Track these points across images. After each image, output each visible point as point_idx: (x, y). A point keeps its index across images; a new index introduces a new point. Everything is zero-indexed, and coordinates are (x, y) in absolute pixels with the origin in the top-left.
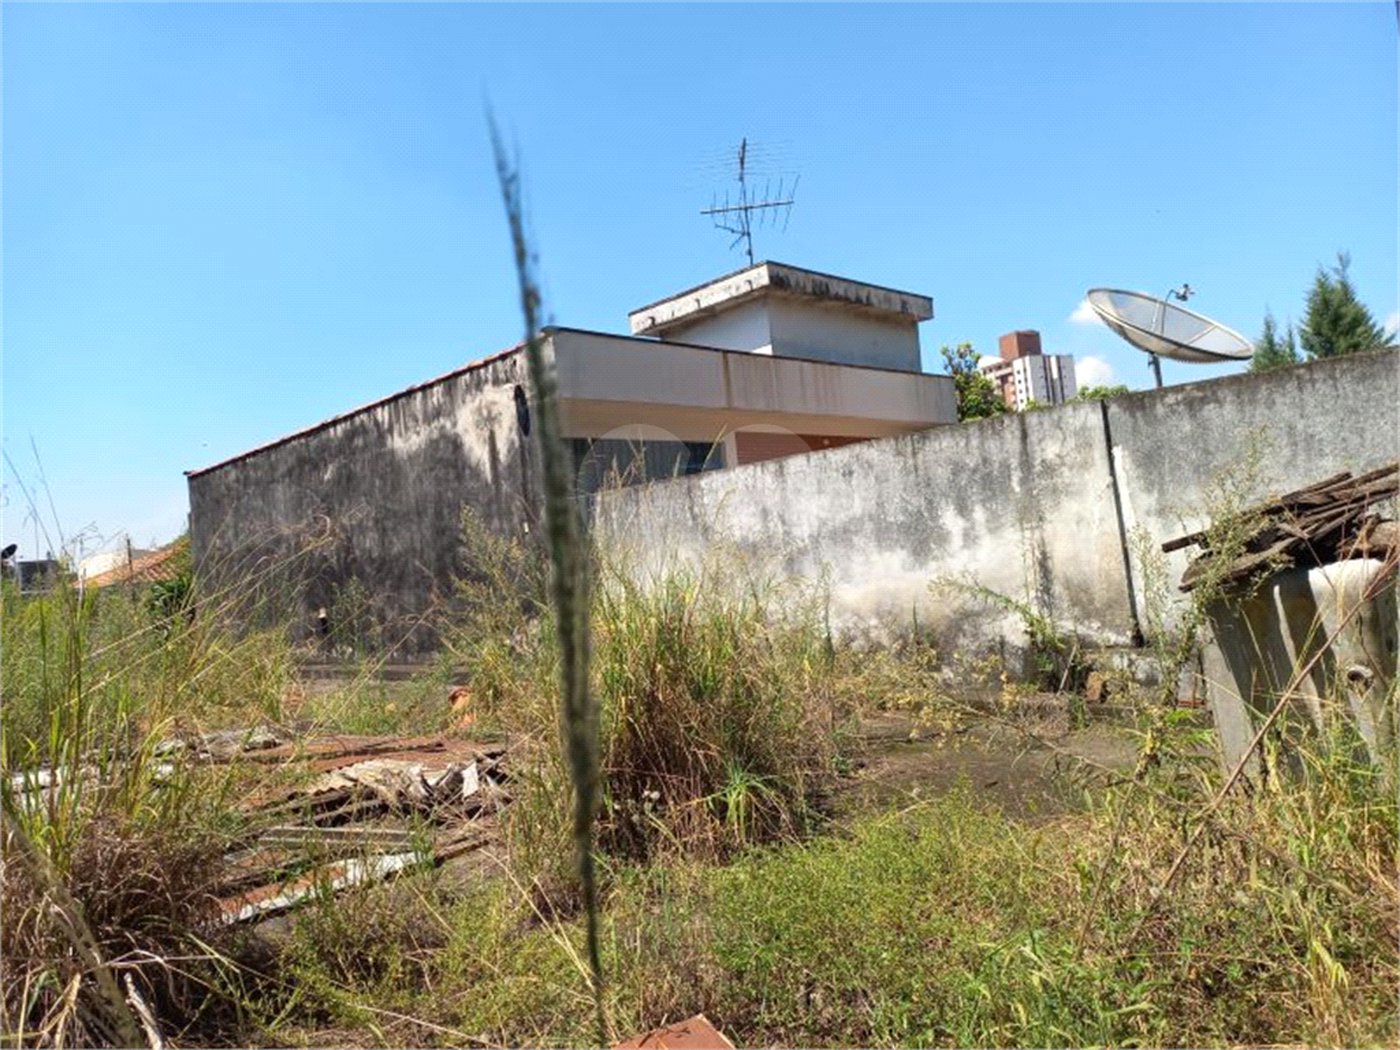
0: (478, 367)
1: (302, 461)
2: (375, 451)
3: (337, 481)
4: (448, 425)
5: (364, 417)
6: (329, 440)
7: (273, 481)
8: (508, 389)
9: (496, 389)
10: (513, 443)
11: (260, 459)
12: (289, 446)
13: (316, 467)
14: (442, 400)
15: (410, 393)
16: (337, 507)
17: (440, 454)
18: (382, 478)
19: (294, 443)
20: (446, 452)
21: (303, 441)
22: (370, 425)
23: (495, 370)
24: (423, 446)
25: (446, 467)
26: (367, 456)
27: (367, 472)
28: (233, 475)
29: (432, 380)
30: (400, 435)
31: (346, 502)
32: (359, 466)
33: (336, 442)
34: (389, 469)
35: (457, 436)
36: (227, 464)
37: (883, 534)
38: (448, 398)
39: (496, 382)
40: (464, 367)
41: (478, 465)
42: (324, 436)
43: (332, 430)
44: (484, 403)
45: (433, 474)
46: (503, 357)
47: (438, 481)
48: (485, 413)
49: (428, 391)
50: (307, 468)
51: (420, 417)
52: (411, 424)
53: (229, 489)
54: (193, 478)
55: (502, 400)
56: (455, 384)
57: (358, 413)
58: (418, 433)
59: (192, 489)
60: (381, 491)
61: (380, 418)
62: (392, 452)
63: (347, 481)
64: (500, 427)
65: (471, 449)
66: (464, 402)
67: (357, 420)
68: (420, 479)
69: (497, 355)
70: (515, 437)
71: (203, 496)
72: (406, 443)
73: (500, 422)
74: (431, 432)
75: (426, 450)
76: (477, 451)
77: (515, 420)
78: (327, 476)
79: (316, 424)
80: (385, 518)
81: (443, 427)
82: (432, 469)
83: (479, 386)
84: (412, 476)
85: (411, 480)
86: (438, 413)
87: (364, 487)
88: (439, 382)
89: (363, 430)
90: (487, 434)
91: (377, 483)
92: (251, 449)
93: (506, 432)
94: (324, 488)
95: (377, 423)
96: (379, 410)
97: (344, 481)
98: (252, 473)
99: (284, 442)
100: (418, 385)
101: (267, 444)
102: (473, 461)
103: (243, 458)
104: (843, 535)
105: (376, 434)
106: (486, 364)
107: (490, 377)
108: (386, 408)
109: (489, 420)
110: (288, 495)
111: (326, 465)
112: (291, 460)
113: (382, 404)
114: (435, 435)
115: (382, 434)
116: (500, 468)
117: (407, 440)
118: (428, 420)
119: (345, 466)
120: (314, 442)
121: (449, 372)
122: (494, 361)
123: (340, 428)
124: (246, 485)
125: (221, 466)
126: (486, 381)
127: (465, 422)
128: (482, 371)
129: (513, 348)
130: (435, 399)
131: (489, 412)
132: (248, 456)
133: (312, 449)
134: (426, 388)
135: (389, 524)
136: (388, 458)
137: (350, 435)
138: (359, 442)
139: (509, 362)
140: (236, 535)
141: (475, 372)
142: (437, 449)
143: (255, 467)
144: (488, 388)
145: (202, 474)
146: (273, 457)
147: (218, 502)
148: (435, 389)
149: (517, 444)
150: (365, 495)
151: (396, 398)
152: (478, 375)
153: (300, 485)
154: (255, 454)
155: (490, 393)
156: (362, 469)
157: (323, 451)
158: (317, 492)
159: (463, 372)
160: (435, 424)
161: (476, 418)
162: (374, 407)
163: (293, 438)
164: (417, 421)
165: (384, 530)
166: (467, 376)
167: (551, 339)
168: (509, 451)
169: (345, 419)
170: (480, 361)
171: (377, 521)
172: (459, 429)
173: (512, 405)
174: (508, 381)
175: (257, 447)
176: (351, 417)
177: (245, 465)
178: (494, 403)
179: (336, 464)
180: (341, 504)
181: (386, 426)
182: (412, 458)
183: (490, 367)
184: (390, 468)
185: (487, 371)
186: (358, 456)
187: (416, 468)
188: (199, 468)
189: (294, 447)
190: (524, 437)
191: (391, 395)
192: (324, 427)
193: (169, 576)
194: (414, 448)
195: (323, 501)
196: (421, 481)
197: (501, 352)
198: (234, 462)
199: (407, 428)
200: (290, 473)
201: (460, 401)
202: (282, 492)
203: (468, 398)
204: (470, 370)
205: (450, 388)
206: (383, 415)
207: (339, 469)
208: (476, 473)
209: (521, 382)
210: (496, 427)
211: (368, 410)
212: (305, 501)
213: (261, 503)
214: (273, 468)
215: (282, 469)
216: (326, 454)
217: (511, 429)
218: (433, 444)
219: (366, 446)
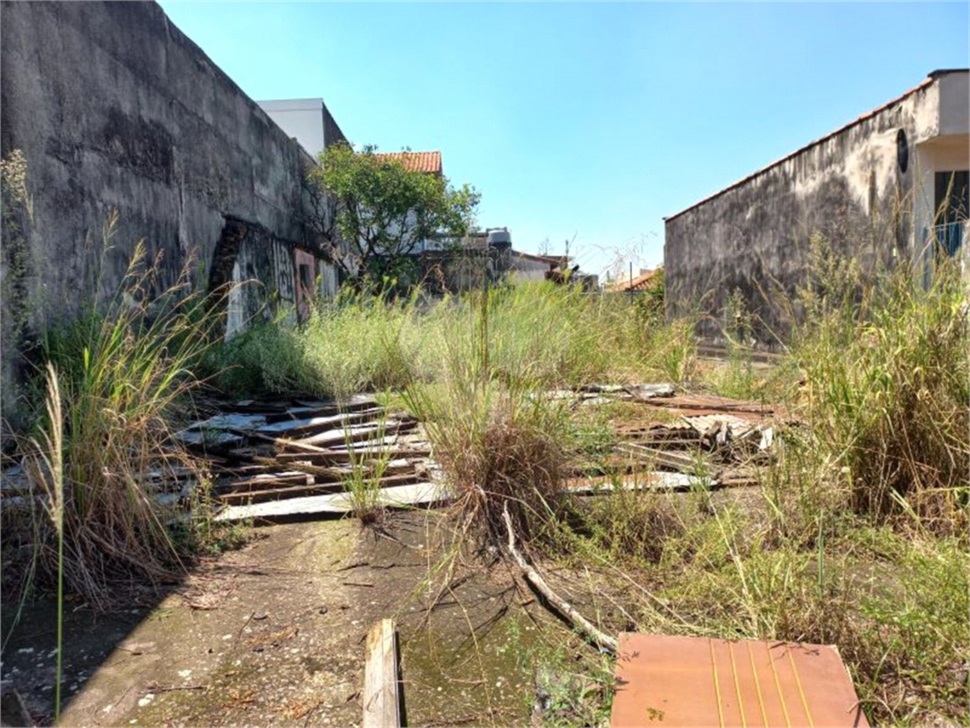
0: (867, 118)
1: (732, 206)
2: (782, 195)
3: (754, 220)
4: (838, 170)
5: (776, 169)
6: (752, 189)
7: (714, 221)
8: (892, 134)
9: (881, 135)
10: (890, 180)
11: (707, 206)
12: (725, 195)
13: (741, 210)
14: (834, 150)
15: (810, 147)
16: (753, 237)
17: (830, 194)
18: (786, 216)
19: (729, 193)
20: (834, 191)
21: (734, 191)
22: (780, 176)
23: (882, 118)
24: (817, 189)
25: (833, 204)
26: (776, 199)
27: (775, 212)
28: (691, 217)
29: (829, 134)
30: (801, 181)
31: (759, 235)
32: (770, 207)
33: (756, 190)
34: (790, 209)
35: (844, 178)
36: (687, 211)
38: (839, 148)
39: (882, 129)
40: (856, 120)
41: (858, 201)
42: (748, 186)
43: (753, 181)
44: (869, 149)
45: (823, 210)
46: (890, 106)
47: (827, 216)
48: (869, 156)
49: (825, 144)
50: (736, 211)
51: (817, 165)
52: (809, 172)
53: (687, 228)
54: (668, 221)
55: (885, 144)
56: (847, 136)
57: (772, 167)
58: (814, 179)
59: (667, 229)
60: (784, 225)
61: (787, 170)
62: (794, 195)
63: (761, 218)
64: (882, 167)
65: (855, 187)
66: (852, 149)
67: (771, 172)
68: (812, 215)
69: (884, 105)
70: (893, 175)
71: (673, 234)
73: (881, 163)
74: (824, 178)
75: (819, 192)
76: (859, 190)
77: (895, 161)
78: (748, 216)
79: (743, 178)
80: (786, 246)
81: (833, 172)
82: (822, 207)
83: (866, 134)
84: (807, 213)
85: (806, 216)
86: (830, 161)
87: (772, 223)
88: (834, 135)
89: (775, 179)
90: (869, 174)
91: (782, 219)
92: (701, 200)
93: (886, 171)
94: (746, 225)
95: (785, 174)
96: (787, 163)
97: (759, 219)
98: (702, 217)
99: (723, 193)
100: (817, 140)
101: (712, 195)
102: (855, 198)
103: (697, 206)
105: (783, 182)
106: (875, 114)
107: (877, 125)
108: (793, 160)
109: (872, 162)
110: (723, 230)
111: (748, 208)
112: (726, 206)
113: (790, 158)
114: (827, 179)
115: (788, 181)
116: (878, 203)
117: (805, 185)
118: (822, 168)
119: (761, 208)
120: (741, 191)
121: (843, 126)
122: (882, 111)
123: (759, 180)
124: (697, 226)
125: (684, 213)
126: (873, 129)
128: (871, 121)
129: (901, 96)
130: (829, 151)
131: (873, 156)
132: (700, 204)
133: (740, 196)
134: (823, 142)
135: (787, 251)
136: (791, 200)
137: (765, 185)
138: (771, 189)
139: (895, 109)
140: (690, 259)
141: (865, 123)
142: (828, 190)
143: (704, 212)
144: (874, 135)
145: (672, 219)
146: (715, 204)
147: (681, 237)
148: (830, 142)
149: (894, 180)
150: (772, 229)
151: (800, 152)
152: (867, 125)
153: (730, 223)
154: (704, 203)
155: (875, 139)
156: (773, 208)
157: (747, 197)
158: (740, 227)
159: (854, 124)
160: (828, 170)
161: (861, 161)
162: (784, 161)
163: (729, 189)
164: (814, 169)
165: (784, 255)
166: (857, 128)
167: (937, 82)
168: (887, 188)
169: (763, 172)
170: (870, 113)
171: (779, 248)
172: (846, 173)
173: (894, 147)
174: (891, 126)
175: (706, 198)
176: (767, 170)
177: (698, 211)
178: (878, 147)
179: (755, 206)
180: (756, 236)
181: (791, 175)
182: (808, 198)
183: (878, 117)
184: (792, 208)
185: (874, 121)
186: (770, 200)
187: (810, 207)
188: (672, 215)
189: (728, 197)
190: (901, 173)
191: (796, 151)
192: (749, 180)
193: (652, 286)
194: (811, 191)
195: (744, 234)
196: (814, 217)
197: (889, 102)
198: (691, 209)
199: (806, 176)
200: (724, 214)
201: (849, 149)
202: (719, 229)
203: (857, 145)
204: (861, 121)
205: (842, 138)
206: (789, 167)
207: (756, 210)
208: (857, 208)
209: (904, 126)
210: (878, 169)
211: (780, 164)
212: (733, 235)
213: (705, 237)
214: (714, 211)
215: (720, 212)
216: (749, 200)
217: (890, 169)
218: (825, 186)
219: (776, 191)
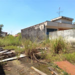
15: (36, 25)
29: (38, 24)
33: (31, 28)
37: (71, 36)
54: (21, 30)
72: (36, 28)
76: (41, 29)
93: (43, 28)
104: (68, 36)
109: (42, 27)
110: (28, 31)
112: (28, 29)
115: (34, 28)
124: (25, 31)
127: (40, 27)
129: (44, 22)
130: (38, 26)
147: (23, 31)
155: (42, 25)
167: (47, 22)
173: (44, 26)
183: (42, 23)
187: (37, 30)
198: (24, 29)
201: (40, 25)
209: (44, 24)
211: (34, 26)
218: (38, 28)
